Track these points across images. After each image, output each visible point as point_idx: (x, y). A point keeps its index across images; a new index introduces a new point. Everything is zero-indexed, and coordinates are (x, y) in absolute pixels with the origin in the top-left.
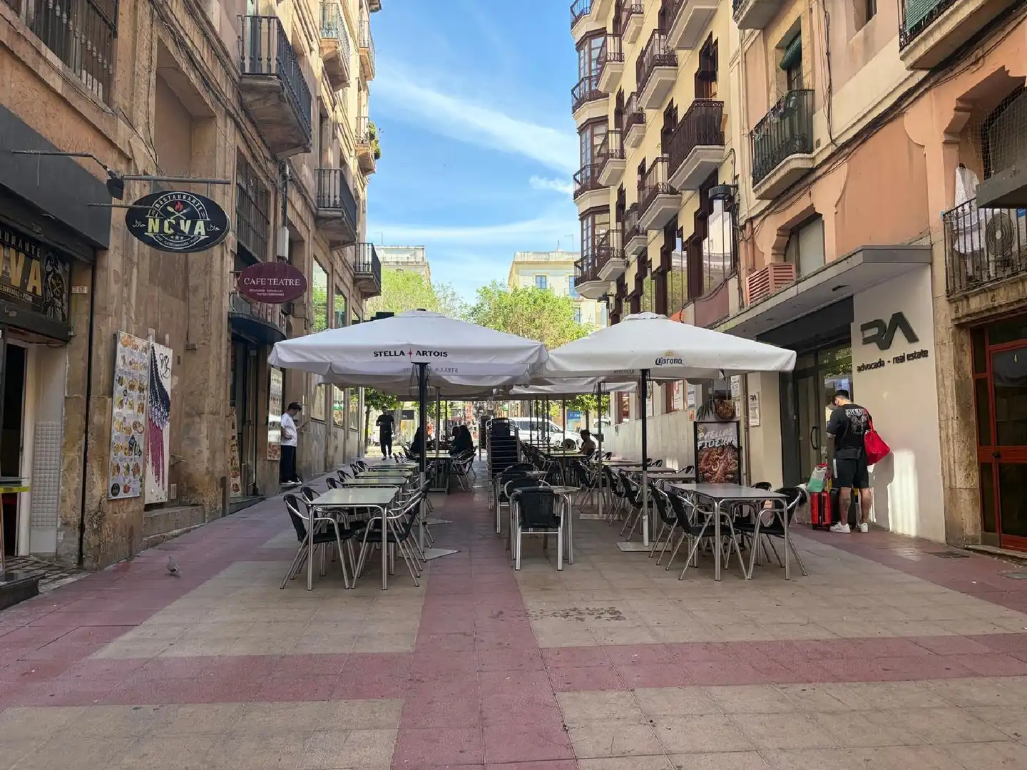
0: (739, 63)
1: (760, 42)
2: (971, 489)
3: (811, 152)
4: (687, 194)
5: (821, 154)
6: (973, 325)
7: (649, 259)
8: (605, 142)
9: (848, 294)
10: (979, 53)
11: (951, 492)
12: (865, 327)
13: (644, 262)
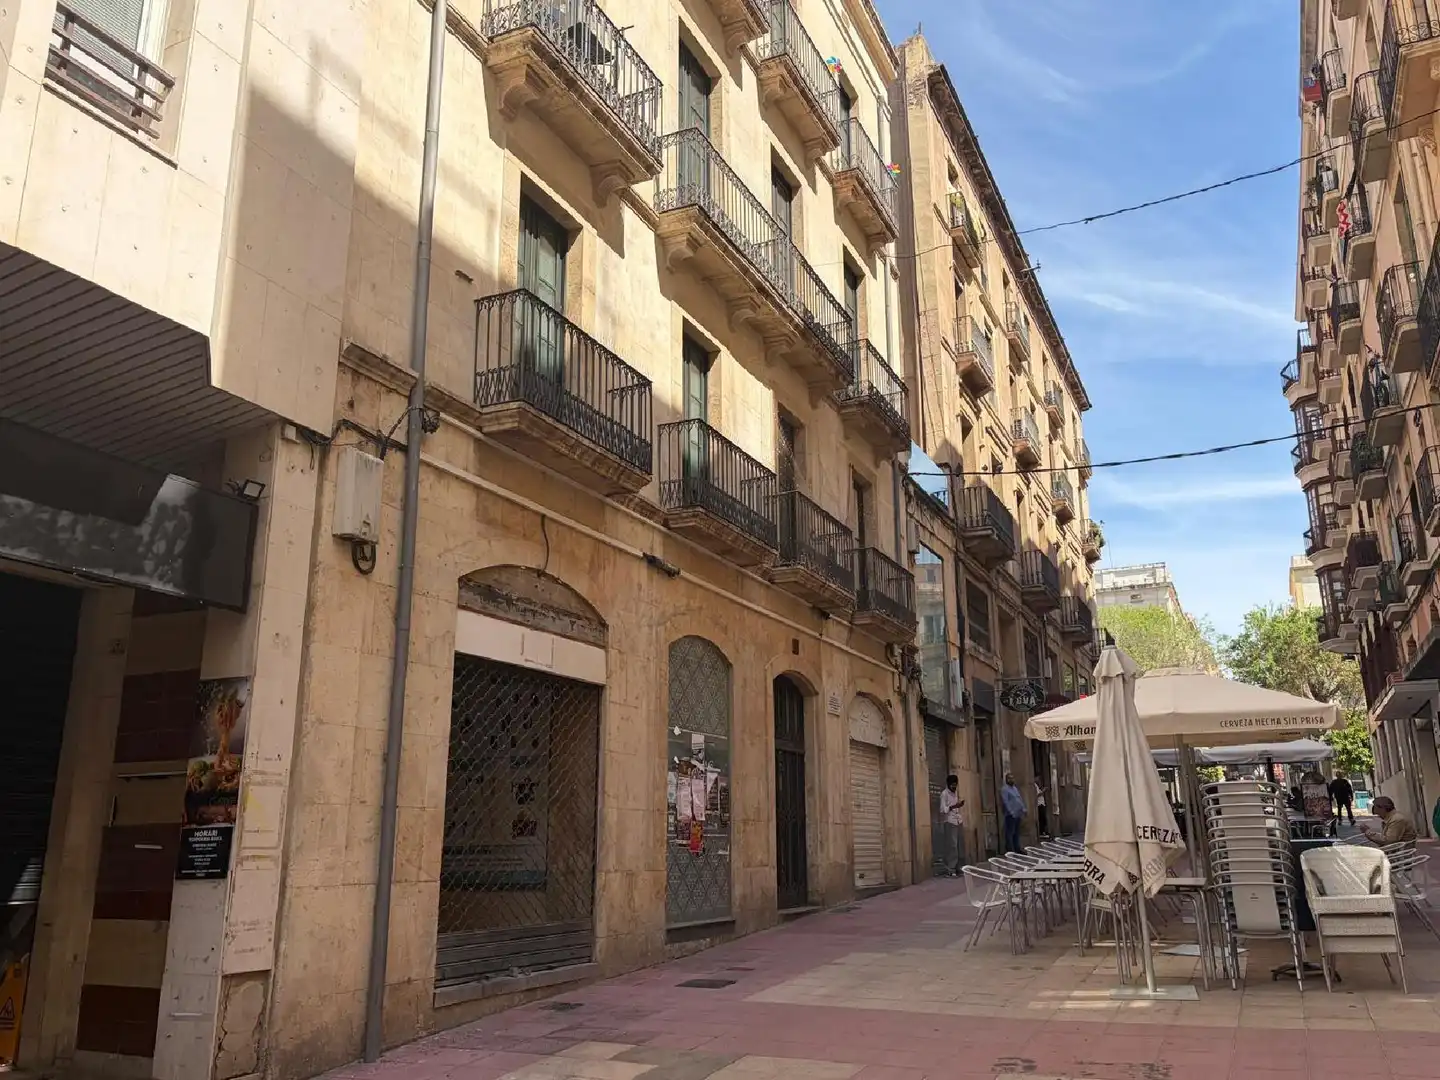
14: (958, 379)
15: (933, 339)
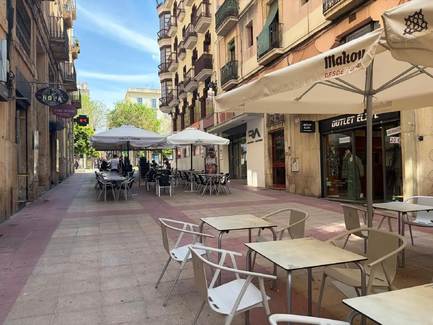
0: (217, 44)
1: (223, 39)
2: (271, 174)
3: (237, 79)
4: (200, 83)
5: (240, 80)
6: (272, 133)
7: (187, 102)
8: (171, 56)
9: (246, 122)
10: (274, 65)
11: (266, 174)
12: (249, 132)
13: (186, 102)
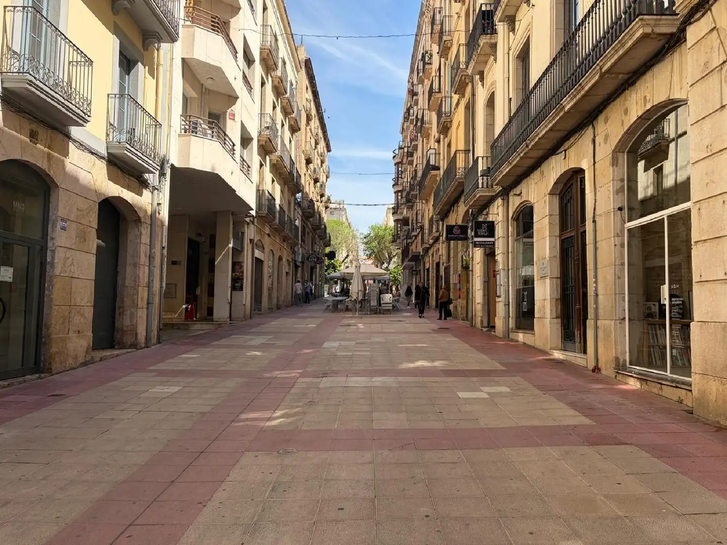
14: (305, 161)
15: (300, 150)
